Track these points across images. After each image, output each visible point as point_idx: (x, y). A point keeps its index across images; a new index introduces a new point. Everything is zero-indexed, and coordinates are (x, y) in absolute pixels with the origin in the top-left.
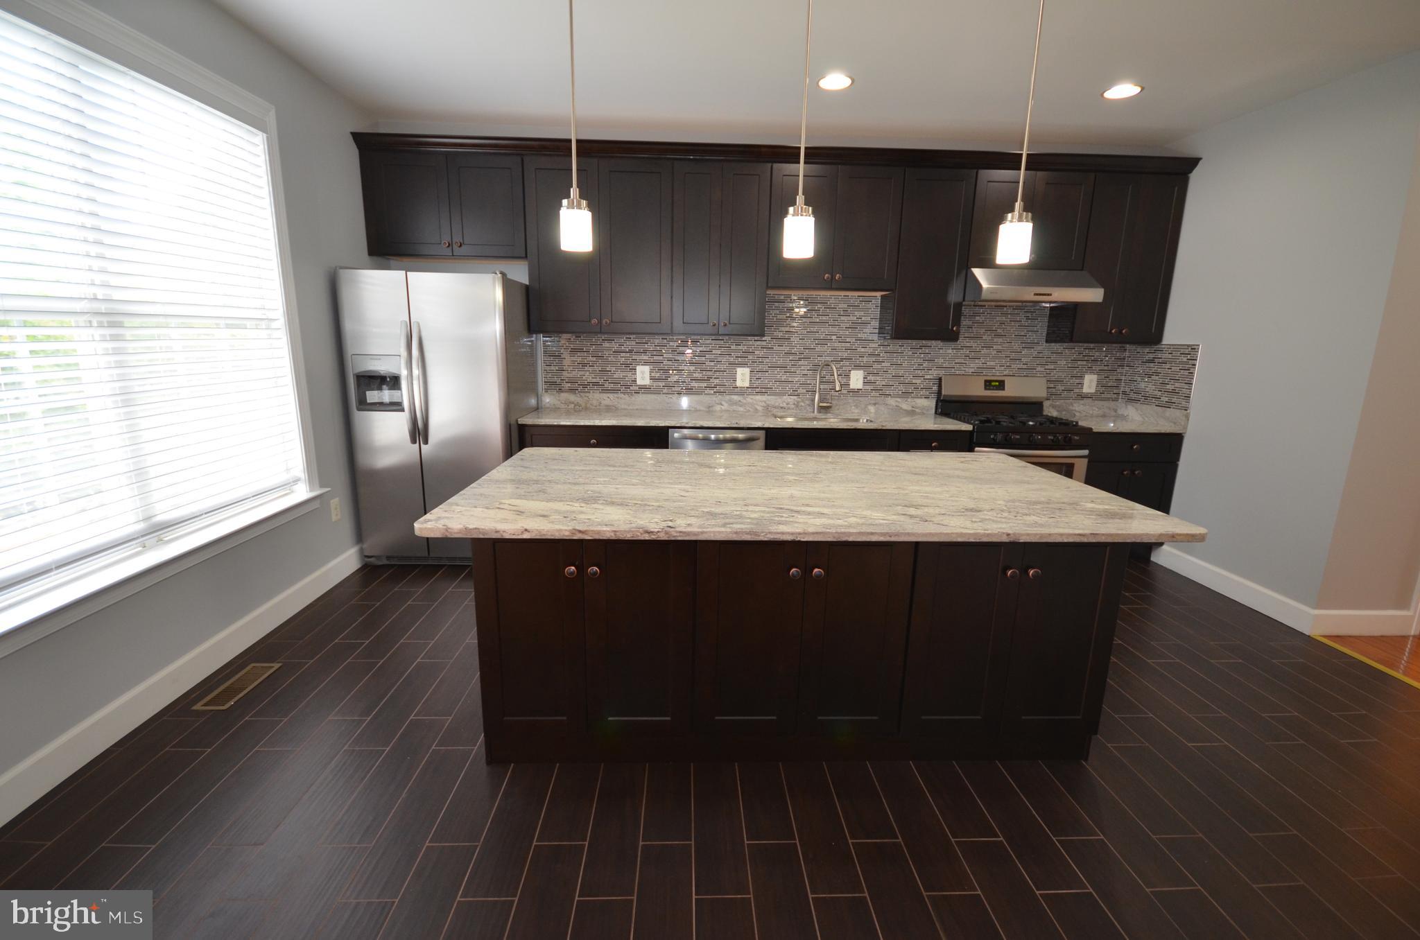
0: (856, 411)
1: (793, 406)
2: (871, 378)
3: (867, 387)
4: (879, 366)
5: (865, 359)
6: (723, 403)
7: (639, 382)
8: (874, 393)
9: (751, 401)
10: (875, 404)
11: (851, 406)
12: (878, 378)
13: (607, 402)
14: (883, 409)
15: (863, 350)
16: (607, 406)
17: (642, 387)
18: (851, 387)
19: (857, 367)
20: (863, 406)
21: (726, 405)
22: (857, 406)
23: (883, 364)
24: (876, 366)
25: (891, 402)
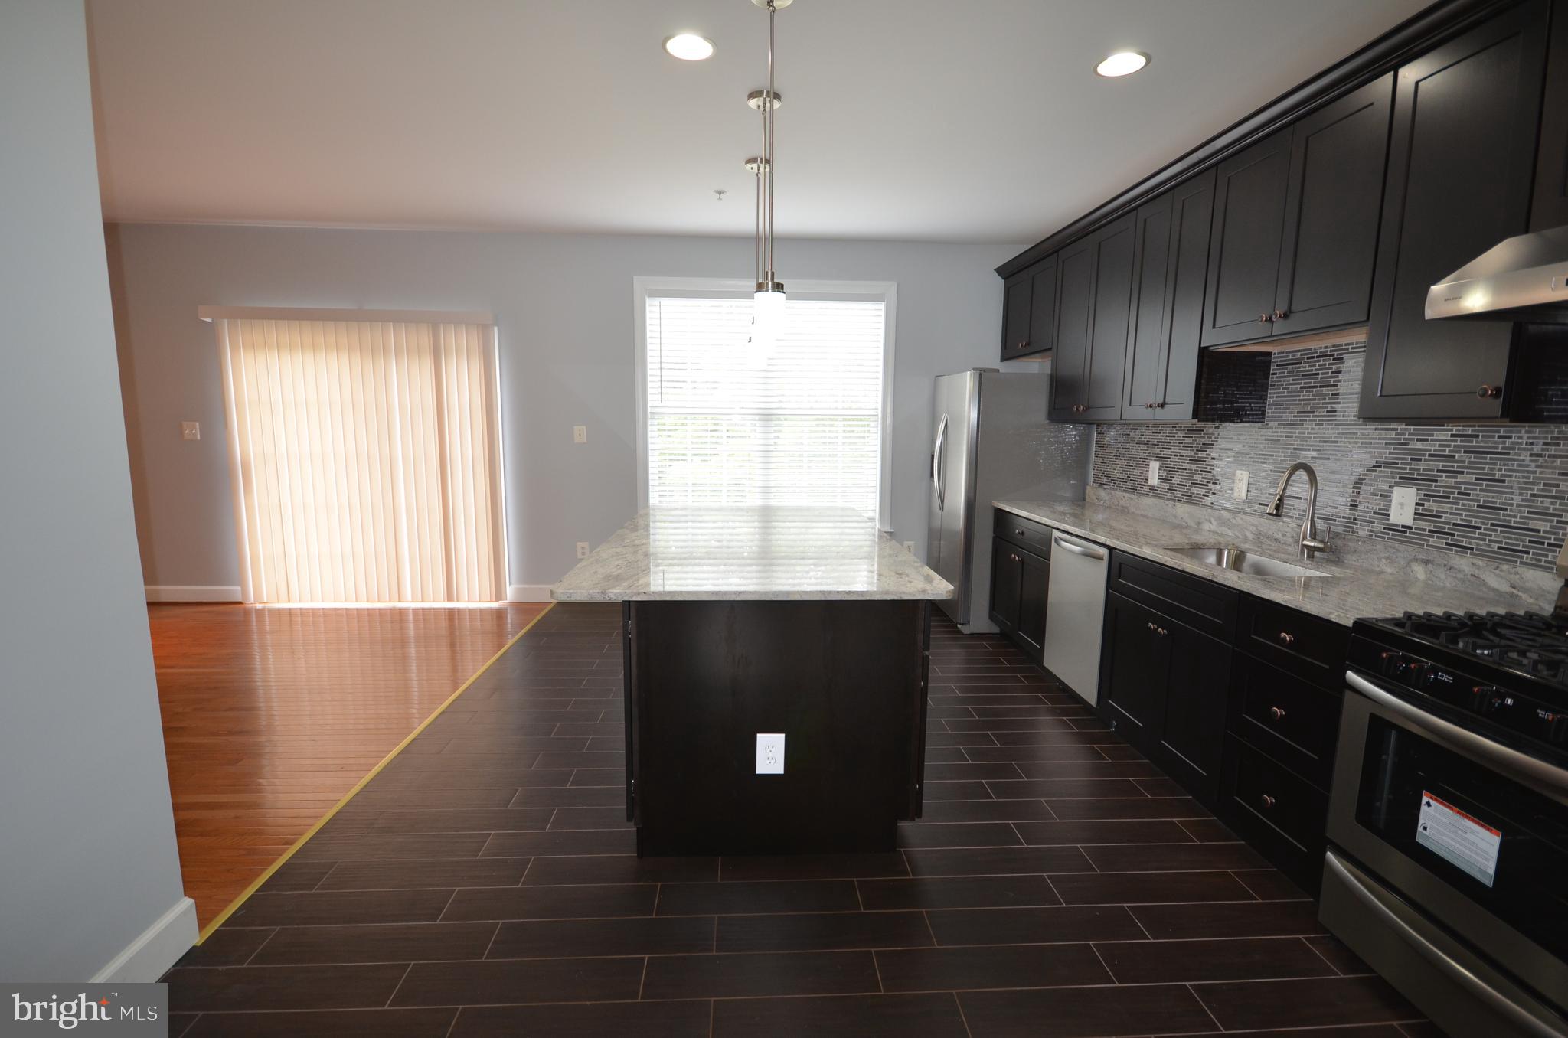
0: (1389, 570)
1: (1291, 540)
2: (1432, 505)
3: (1422, 525)
4: (1451, 482)
5: (1422, 465)
6: (1213, 520)
7: (1150, 482)
8: (1434, 540)
9: (1240, 522)
10: (1426, 562)
11: (1380, 559)
12: (1446, 507)
13: (1122, 503)
14: (1443, 577)
15: (1419, 445)
16: (1123, 507)
17: (1152, 488)
18: (1393, 519)
19: (1407, 480)
20: (1402, 562)
21: (1214, 523)
22: (1391, 561)
23: (1460, 478)
24: (1444, 480)
25: (1463, 563)
